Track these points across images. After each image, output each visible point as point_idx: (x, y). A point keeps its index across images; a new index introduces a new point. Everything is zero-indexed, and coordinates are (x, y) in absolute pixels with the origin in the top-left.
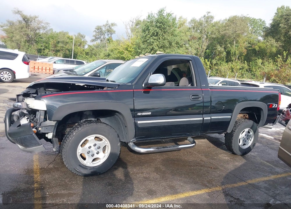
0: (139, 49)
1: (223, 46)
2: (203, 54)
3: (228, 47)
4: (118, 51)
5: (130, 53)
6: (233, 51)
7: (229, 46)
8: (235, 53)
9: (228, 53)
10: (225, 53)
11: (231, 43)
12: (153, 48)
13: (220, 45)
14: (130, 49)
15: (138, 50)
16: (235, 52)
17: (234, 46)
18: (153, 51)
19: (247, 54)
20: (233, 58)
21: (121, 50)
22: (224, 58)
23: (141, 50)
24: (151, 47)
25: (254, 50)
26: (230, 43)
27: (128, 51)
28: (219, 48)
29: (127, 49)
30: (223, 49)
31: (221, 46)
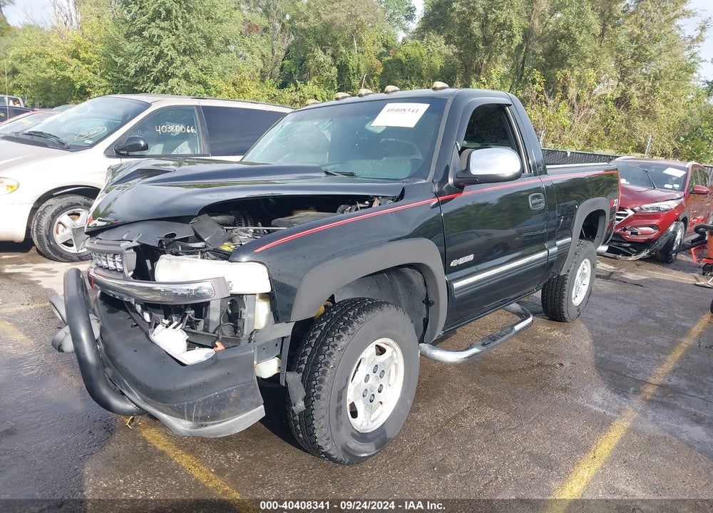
0: (119, 56)
1: (329, 52)
2: (277, 69)
3: (342, 53)
4: (49, 60)
5: (87, 66)
6: (352, 64)
7: (344, 51)
8: (358, 69)
9: (343, 69)
10: (334, 70)
11: (348, 45)
12: (161, 52)
13: (321, 49)
14: (86, 56)
15: (116, 60)
16: (358, 66)
17: (354, 53)
18: (161, 61)
19: (385, 71)
20: (355, 82)
21: (58, 56)
22: (332, 81)
23: (126, 59)
24: (156, 50)
25: (400, 61)
26: (345, 44)
27: (79, 59)
28: (320, 56)
29: (75, 55)
30: (330, 60)
31: (324, 51)
